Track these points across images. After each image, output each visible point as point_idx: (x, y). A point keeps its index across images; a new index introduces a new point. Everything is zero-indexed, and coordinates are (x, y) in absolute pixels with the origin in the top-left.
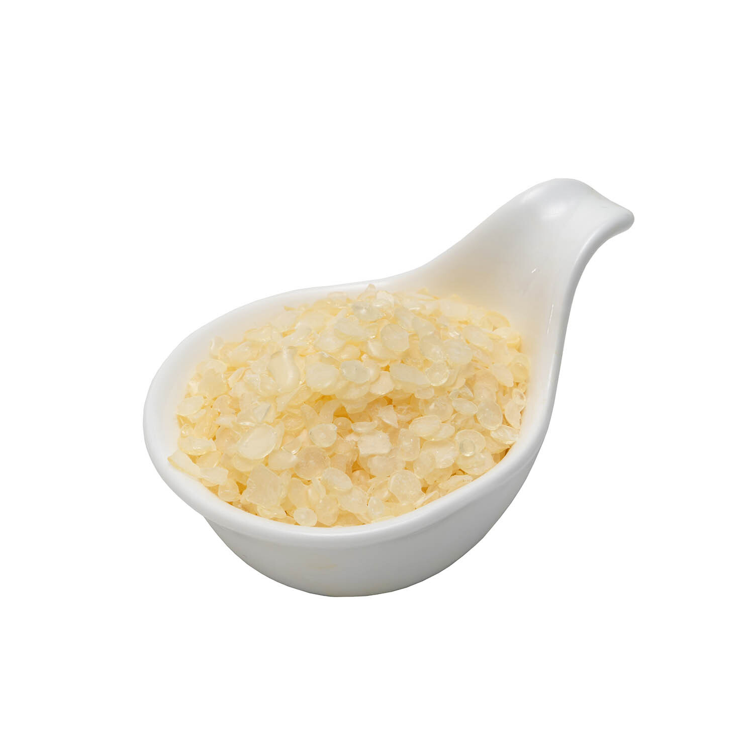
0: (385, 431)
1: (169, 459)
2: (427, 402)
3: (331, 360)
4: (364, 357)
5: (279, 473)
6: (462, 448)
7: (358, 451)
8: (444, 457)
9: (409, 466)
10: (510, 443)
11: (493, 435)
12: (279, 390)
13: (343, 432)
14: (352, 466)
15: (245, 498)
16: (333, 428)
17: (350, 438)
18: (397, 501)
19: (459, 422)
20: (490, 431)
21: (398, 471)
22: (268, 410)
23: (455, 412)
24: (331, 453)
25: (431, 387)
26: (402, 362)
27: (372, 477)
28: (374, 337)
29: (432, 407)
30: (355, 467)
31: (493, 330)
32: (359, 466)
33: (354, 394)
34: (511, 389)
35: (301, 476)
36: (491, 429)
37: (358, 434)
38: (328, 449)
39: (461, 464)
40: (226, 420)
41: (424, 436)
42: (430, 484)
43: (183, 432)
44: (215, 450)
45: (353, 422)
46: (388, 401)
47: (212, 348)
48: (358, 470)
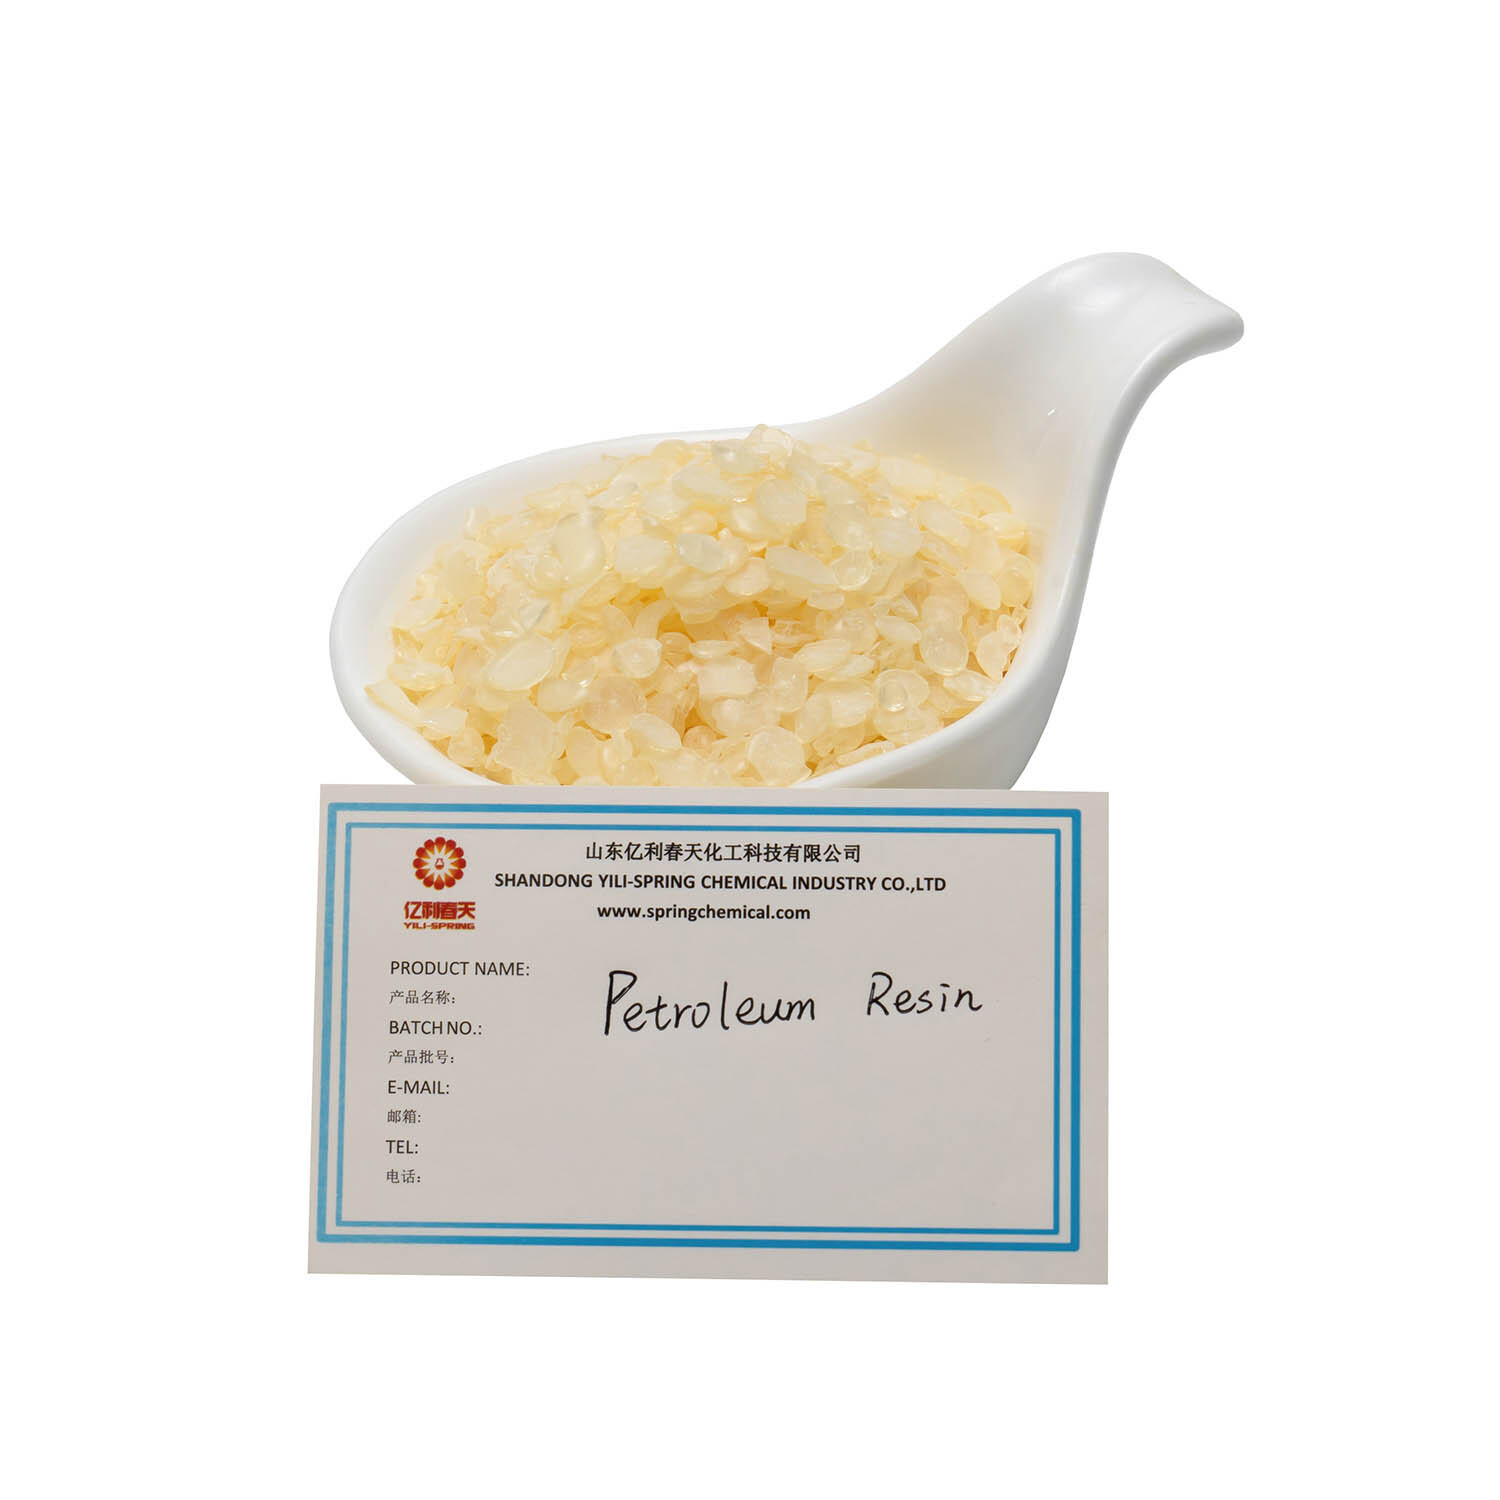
0: (750, 660)
1: (368, 690)
2: (830, 617)
3: (663, 531)
4: (724, 532)
5: (555, 716)
6: (883, 698)
7: (696, 690)
8: (849, 709)
9: (787, 722)
10: (976, 699)
11: (947, 683)
12: (567, 578)
13: (674, 657)
14: (686, 715)
15: (495, 759)
16: (654, 646)
17: (688, 668)
18: (759, 779)
19: (885, 655)
20: (941, 676)
21: (764, 727)
22: (545, 611)
23: (880, 638)
24: (648, 690)
25: (839, 591)
26: (792, 546)
27: (721, 737)
28: (744, 500)
29: (839, 626)
30: (692, 721)
31: (980, 517)
32: (699, 719)
33: (696, 589)
34: (997, 614)
35: (594, 725)
36: (945, 674)
37: (700, 662)
38: (644, 683)
39: (879, 722)
40: (472, 633)
41: (816, 671)
42: (823, 756)
43: (400, 654)
44: (451, 682)
45: (692, 641)
46: (758, 609)
47: (469, 524)
48: (697, 725)
